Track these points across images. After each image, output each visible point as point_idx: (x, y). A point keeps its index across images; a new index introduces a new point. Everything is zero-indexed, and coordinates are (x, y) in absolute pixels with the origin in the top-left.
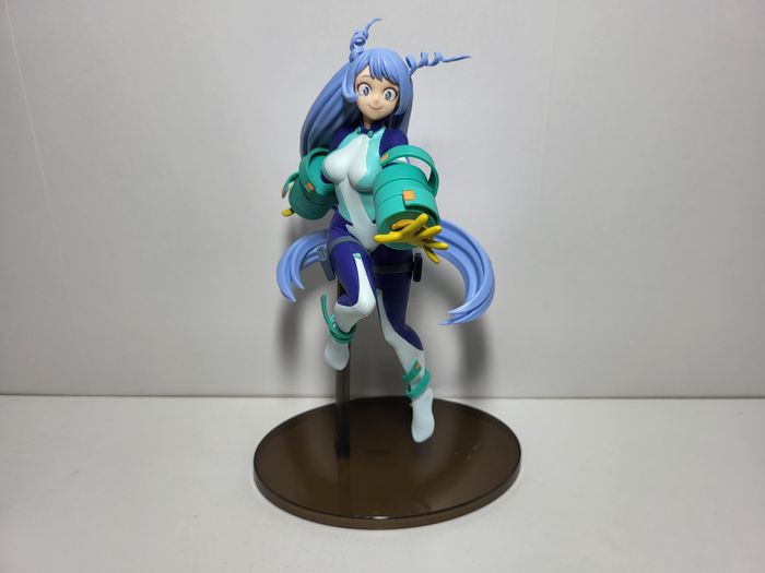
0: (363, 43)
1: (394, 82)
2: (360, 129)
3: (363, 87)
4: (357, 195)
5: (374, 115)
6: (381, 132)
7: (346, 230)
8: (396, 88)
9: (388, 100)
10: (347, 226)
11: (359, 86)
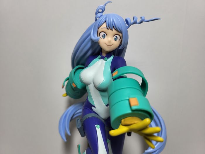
0: (102, 12)
1: (119, 31)
2: (100, 56)
3: (102, 34)
4: (98, 92)
5: (108, 49)
6: (111, 58)
7: (92, 109)
8: (121, 34)
9: (116, 41)
10: (92, 107)
11: (100, 33)
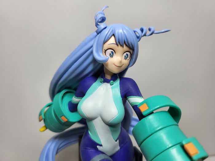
4: (108, 127)
9: (126, 60)
10: (98, 147)
11: (106, 51)
